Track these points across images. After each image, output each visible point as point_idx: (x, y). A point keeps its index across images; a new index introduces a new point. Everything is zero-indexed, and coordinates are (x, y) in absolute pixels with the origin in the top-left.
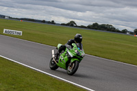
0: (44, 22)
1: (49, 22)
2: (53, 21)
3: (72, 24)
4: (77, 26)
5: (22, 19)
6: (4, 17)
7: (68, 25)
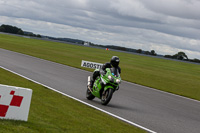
0: (140, 51)
1: (147, 53)
2: (153, 52)
3: (180, 57)
4: (188, 60)
5: (108, 47)
6: (83, 43)
7: (174, 57)
